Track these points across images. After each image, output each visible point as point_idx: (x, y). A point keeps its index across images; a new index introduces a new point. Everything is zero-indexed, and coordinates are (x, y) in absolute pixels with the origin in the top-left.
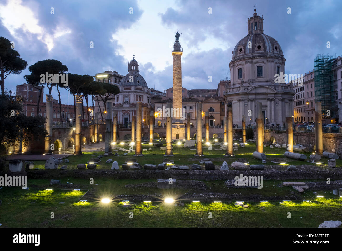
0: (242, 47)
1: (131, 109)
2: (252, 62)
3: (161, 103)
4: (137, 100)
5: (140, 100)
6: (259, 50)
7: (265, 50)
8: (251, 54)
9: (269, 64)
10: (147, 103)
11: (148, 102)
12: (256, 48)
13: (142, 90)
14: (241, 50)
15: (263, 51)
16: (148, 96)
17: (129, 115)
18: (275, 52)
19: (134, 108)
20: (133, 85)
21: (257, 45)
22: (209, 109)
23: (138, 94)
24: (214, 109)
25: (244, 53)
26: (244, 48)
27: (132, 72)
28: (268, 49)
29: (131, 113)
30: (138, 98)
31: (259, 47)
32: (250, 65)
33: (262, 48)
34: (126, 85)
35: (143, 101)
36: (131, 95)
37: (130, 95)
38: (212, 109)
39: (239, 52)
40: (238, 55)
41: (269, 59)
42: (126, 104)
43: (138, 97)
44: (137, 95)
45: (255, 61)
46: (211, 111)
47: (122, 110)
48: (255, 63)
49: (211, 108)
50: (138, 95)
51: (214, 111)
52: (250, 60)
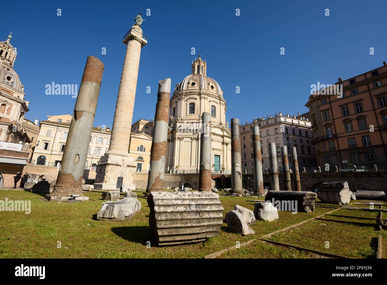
2: (207, 99)
6: (212, 90)
8: (207, 91)
12: (210, 87)
14: (193, 84)
22: (138, 148)
24: (145, 149)
38: (142, 148)
40: (189, 89)
46: (141, 150)
48: (210, 101)
51: (144, 151)
52: (206, 96)
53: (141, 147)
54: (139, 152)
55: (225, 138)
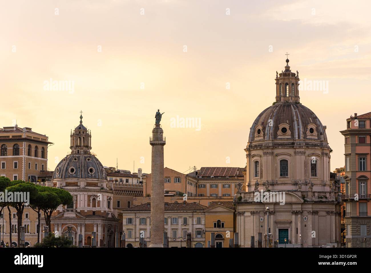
0: (260, 127)
1: (78, 222)
2: (272, 153)
3: (132, 212)
4: (89, 205)
5: (94, 206)
6: (283, 135)
7: (293, 134)
8: (272, 141)
9: (298, 157)
10: (107, 209)
11: (109, 207)
12: (279, 132)
13: (97, 186)
14: (259, 132)
15: (289, 137)
16: (108, 197)
17: (75, 233)
18: (308, 137)
19: (85, 220)
20: (81, 178)
21: (281, 127)
22: (215, 224)
23: (90, 193)
24: (223, 224)
25: (262, 138)
26: (263, 129)
27: (78, 151)
28: (297, 133)
29: (79, 228)
30: (91, 201)
31: (284, 130)
32: (270, 157)
33: (289, 132)
34: (69, 177)
35: (99, 206)
36: (79, 196)
37: (77, 196)
38: (220, 223)
39: (256, 134)
40: (256, 139)
41: (297, 150)
42: (70, 212)
43: (91, 199)
44: (89, 196)
45: (276, 151)
46: (219, 226)
47: (62, 224)
48: (277, 155)
49: (219, 221)
50: (91, 196)
51: (223, 227)
52: (270, 151)
53: (218, 223)
54: (217, 229)
55: (294, 206)
